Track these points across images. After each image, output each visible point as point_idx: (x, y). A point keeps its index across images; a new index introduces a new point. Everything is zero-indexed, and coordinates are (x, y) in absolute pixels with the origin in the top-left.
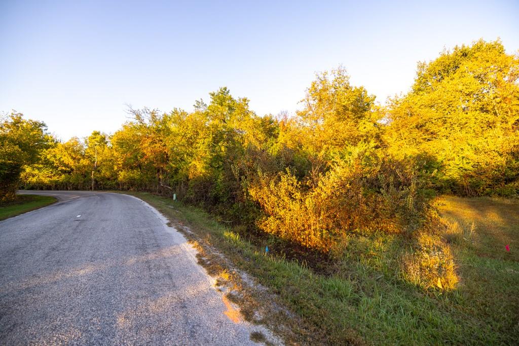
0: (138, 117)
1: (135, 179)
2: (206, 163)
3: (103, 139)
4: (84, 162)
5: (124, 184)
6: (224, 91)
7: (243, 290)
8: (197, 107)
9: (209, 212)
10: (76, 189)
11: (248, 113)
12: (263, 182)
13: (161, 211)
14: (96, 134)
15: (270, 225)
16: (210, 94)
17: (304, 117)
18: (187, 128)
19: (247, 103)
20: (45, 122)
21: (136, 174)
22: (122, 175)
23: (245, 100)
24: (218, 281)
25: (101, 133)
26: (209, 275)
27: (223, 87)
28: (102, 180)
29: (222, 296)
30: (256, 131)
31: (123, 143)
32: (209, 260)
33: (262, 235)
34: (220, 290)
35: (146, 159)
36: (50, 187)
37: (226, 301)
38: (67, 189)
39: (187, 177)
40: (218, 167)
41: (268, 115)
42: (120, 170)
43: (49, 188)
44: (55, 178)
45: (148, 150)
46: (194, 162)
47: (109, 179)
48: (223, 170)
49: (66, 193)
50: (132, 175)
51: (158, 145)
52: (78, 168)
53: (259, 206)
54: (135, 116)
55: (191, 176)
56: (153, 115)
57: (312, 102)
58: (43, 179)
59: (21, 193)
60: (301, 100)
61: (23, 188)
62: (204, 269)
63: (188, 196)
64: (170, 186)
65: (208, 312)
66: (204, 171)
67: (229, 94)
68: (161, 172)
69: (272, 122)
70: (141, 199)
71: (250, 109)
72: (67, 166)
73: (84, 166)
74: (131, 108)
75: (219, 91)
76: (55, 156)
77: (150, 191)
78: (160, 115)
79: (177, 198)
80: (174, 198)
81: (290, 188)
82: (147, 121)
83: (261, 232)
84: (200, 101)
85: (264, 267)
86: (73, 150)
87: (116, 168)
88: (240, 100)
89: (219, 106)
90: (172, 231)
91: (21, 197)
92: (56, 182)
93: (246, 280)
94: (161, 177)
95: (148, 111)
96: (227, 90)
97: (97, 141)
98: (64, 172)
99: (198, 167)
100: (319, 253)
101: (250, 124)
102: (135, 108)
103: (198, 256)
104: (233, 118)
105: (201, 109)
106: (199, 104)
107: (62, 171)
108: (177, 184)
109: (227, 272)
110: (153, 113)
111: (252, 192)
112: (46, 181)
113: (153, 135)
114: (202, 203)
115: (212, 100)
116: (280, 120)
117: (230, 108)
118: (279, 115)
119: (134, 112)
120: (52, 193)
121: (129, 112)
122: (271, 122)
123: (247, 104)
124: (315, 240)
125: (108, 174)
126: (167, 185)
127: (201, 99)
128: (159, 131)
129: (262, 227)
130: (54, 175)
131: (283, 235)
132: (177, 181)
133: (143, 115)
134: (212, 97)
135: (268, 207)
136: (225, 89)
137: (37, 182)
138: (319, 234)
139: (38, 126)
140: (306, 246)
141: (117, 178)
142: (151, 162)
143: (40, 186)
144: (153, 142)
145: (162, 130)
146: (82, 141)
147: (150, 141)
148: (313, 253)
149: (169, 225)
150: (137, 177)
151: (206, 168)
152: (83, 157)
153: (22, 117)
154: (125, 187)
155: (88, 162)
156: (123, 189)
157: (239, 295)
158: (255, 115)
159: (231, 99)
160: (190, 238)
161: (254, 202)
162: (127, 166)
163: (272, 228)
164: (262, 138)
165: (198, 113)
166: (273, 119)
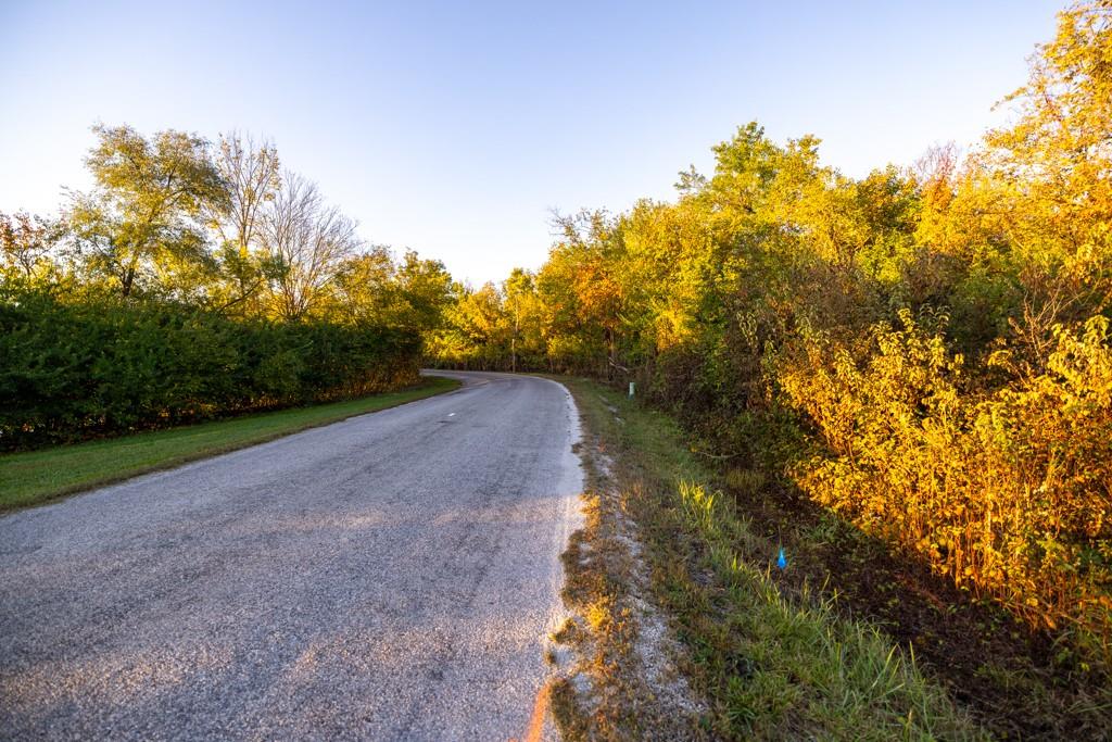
0: (570, 231)
1: (572, 353)
2: (689, 313)
3: (527, 281)
4: (502, 324)
5: (556, 362)
6: (751, 134)
7: (610, 683)
8: (683, 187)
9: (690, 429)
10: (493, 369)
11: (815, 177)
12: (815, 353)
13: (583, 418)
14: (518, 273)
15: (831, 484)
16: (714, 149)
17: (1021, 146)
18: (656, 239)
19: (812, 148)
20: (443, 261)
21: (574, 343)
22: (554, 345)
23: (806, 142)
24: (569, 626)
25: (525, 271)
26: (560, 600)
27: (747, 123)
28: (526, 355)
29: (545, 679)
30: (843, 221)
31: (552, 284)
32: (591, 554)
33: (801, 507)
34: (553, 659)
35: (585, 312)
36: (462, 364)
37: (544, 702)
38: (482, 370)
39: (655, 346)
40: (716, 322)
41: (883, 170)
42: (551, 334)
43: (461, 367)
44: (467, 352)
45: (587, 293)
46: (665, 314)
47: (535, 353)
48: (726, 327)
49: (476, 376)
50: (568, 345)
51: (605, 282)
52: (495, 335)
53: (807, 424)
54: (563, 230)
55: (662, 345)
56: (597, 222)
57: (1058, 89)
58: (453, 352)
59: (426, 373)
60: (1009, 94)
61: (432, 367)
62: (564, 577)
63: (655, 388)
64: (626, 366)
65: (476, 720)
66: (686, 331)
67: (763, 137)
68: (612, 337)
69: (896, 189)
70: (570, 390)
71: (821, 164)
72: (480, 331)
73: (502, 331)
74: (556, 214)
75: (737, 136)
76: (465, 316)
77: (594, 374)
78: (610, 221)
79: (635, 391)
80: (631, 392)
81: (916, 374)
82: (585, 237)
83: (801, 497)
84: (689, 171)
85: (741, 618)
86: (487, 303)
87: (543, 333)
88: (792, 146)
89: (735, 174)
90: (572, 464)
91: (426, 379)
92: (469, 357)
93: (645, 651)
94: (612, 347)
95: (587, 216)
96: (758, 129)
97: (518, 286)
98: (477, 341)
99: (673, 324)
100: (1007, 621)
101: (821, 202)
102: (564, 214)
103: (578, 536)
104: (774, 195)
105: (693, 191)
106: (687, 179)
107: (474, 339)
108: (638, 363)
109: (607, 605)
110: (596, 218)
111: (790, 384)
112: (457, 355)
113: (596, 263)
114: (678, 407)
115: (717, 162)
116: (927, 176)
117: (766, 173)
118: (921, 164)
119: (562, 222)
120: (461, 375)
121: (554, 224)
122: (891, 189)
123: (813, 153)
124: (998, 566)
125: (534, 343)
126: (622, 365)
127: (692, 167)
128: (607, 253)
129: (804, 484)
130: (466, 347)
131: (866, 522)
132: (638, 355)
133: (578, 225)
134: (718, 155)
135: (832, 429)
136: (752, 127)
137: (448, 358)
138: (1018, 546)
139: (434, 267)
140: (949, 579)
141: (545, 352)
142: (594, 318)
143: (450, 364)
144: (597, 278)
145: (613, 248)
146: (499, 288)
147: (590, 275)
148: (978, 613)
149: (576, 448)
150: (576, 348)
151: (690, 325)
152: (501, 314)
153: (418, 257)
154: (559, 367)
155: (507, 323)
156: (555, 372)
157: (589, 698)
158: (839, 177)
159: (768, 149)
160: (595, 484)
161: (795, 411)
162: (559, 328)
163: (837, 493)
164: (859, 238)
165: (685, 203)
166: (899, 177)
